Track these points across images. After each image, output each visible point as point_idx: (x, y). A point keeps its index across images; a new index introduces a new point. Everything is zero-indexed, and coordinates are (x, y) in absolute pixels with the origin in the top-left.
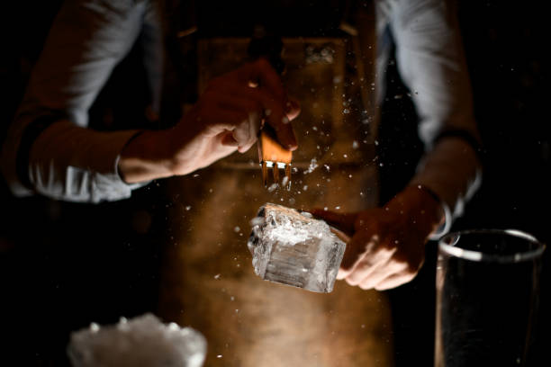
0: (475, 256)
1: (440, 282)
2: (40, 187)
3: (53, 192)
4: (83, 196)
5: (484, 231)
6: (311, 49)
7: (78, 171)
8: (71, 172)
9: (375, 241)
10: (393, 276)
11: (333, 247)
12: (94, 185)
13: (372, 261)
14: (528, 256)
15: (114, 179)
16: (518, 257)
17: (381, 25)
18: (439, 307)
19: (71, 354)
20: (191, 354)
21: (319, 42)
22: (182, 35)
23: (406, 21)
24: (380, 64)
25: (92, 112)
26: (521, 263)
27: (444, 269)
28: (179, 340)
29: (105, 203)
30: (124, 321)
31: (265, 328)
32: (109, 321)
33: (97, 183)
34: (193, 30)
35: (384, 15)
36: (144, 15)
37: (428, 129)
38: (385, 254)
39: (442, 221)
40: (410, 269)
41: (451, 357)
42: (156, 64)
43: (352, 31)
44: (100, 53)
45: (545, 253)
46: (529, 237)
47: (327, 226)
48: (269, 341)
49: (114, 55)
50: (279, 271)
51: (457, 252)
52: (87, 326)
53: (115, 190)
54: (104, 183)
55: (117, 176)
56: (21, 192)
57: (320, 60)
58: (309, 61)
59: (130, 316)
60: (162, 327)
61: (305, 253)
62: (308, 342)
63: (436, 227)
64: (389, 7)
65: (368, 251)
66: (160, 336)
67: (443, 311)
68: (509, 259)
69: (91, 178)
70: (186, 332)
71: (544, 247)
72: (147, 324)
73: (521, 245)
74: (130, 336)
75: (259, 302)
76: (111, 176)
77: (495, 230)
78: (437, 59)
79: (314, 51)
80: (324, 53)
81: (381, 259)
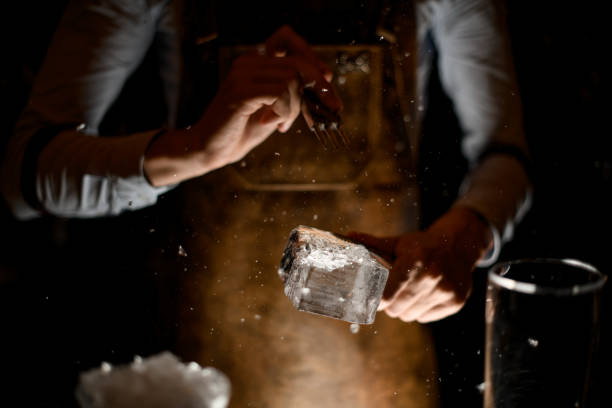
0: (528, 288)
3: (65, 208)
4: (102, 208)
5: (538, 260)
7: (96, 179)
8: (87, 181)
9: (418, 268)
10: (439, 307)
11: (374, 273)
12: (115, 193)
13: (415, 290)
14: (587, 288)
15: (139, 183)
16: (576, 290)
17: (422, 31)
18: (489, 345)
20: (213, 397)
22: (201, 41)
23: (450, 26)
24: (422, 74)
30: (139, 360)
31: (295, 369)
32: (122, 360)
33: (118, 190)
34: (214, 37)
35: (425, 19)
38: (430, 283)
39: (490, 246)
40: (457, 300)
44: (110, 62)
45: (607, 284)
46: (589, 267)
47: (367, 251)
48: (299, 382)
49: (126, 64)
50: (315, 300)
51: (509, 284)
52: (98, 365)
53: (139, 196)
54: (128, 190)
55: (142, 179)
57: (355, 70)
60: (180, 367)
61: (344, 280)
63: (484, 253)
64: (431, 10)
65: (411, 279)
66: (179, 377)
67: (493, 349)
68: (566, 292)
69: (111, 186)
70: (208, 372)
71: (605, 278)
72: (165, 364)
73: (580, 276)
76: (135, 179)
77: (550, 260)
78: (484, 68)
79: (348, 60)
80: (360, 62)
81: (425, 286)
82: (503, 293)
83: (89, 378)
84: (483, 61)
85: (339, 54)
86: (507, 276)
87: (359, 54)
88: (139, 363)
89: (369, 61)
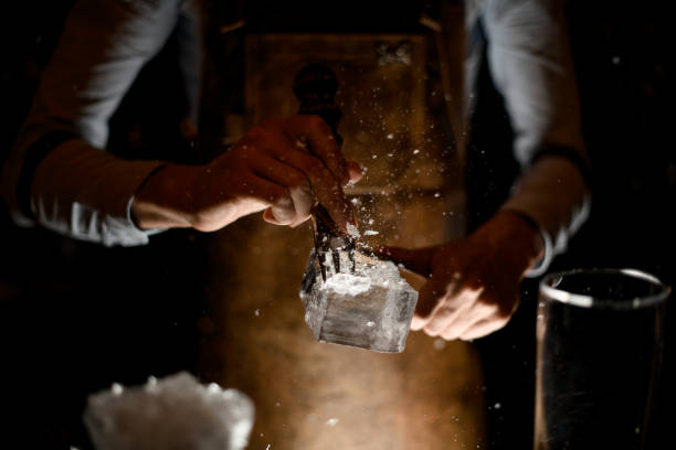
0: (584, 301)
2: (43, 220)
5: (595, 270)
6: (384, 48)
9: (456, 281)
12: (105, 228)
13: (455, 305)
14: (649, 301)
16: (637, 303)
17: (470, 19)
18: (540, 363)
19: (87, 421)
20: (235, 421)
21: (394, 39)
22: (226, 30)
23: (500, 13)
26: (641, 310)
28: (221, 404)
30: (153, 381)
31: (325, 390)
33: (107, 224)
34: (239, 25)
35: (475, 6)
36: (180, 4)
37: (524, 146)
38: (470, 295)
39: (541, 255)
40: (502, 313)
41: (555, 426)
42: (194, 65)
43: (434, 25)
44: (125, 51)
45: (672, 292)
46: (651, 278)
48: (330, 405)
49: (141, 54)
51: (563, 296)
52: (108, 387)
53: (129, 234)
54: (116, 227)
55: (130, 220)
57: (394, 61)
58: (381, 63)
59: (161, 376)
60: (200, 389)
62: (379, 408)
63: (533, 262)
65: (449, 293)
66: (197, 399)
69: (101, 219)
70: (230, 395)
71: (669, 290)
72: (182, 385)
73: (641, 287)
74: (160, 400)
75: (318, 359)
76: (122, 220)
77: (608, 270)
78: (538, 60)
79: (388, 51)
80: (400, 53)
81: (465, 300)
82: (556, 306)
83: (98, 401)
84: (537, 53)
85: (378, 44)
86: (560, 288)
87: (401, 44)
88: (153, 384)
89: (411, 51)
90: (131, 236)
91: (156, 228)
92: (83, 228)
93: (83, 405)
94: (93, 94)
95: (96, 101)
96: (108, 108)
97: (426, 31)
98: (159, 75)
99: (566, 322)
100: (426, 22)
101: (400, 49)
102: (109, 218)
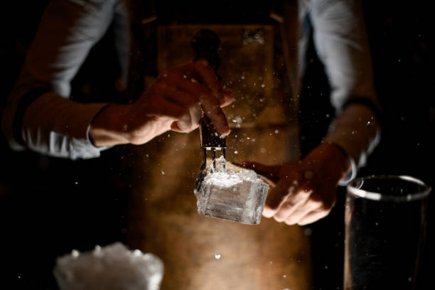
0: (375, 196)
1: (348, 217)
2: (31, 145)
5: (382, 176)
6: (246, 33)
7: (58, 135)
9: (295, 186)
10: (312, 213)
12: (71, 147)
13: (294, 201)
14: (417, 196)
15: (86, 143)
16: (409, 198)
17: (302, 15)
19: (56, 274)
20: (151, 274)
21: (253, 27)
22: (145, 22)
24: (302, 45)
25: (74, 83)
26: (412, 202)
27: (351, 207)
28: (142, 264)
29: (80, 160)
30: (98, 249)
32: (86, 248)
34: (154, 19)
35: (304, 5)
36: (115, 6)
37: (338, 97)
38: (304, 196)
39: (349, 170)
40: (325, 207)
43: (279, 19)
44: (81, 37)
45: (431, 194)
46: (419, 181)
49: (91, 38)
52: (70, 252)
53: (88, 151)
54: (79, 146)
55: (88, 140)
56: (17, 147)
57: (254, 42)
58: (245, 43)
59: (103, 245)
60: (128, 253)
62: (244, 265)
63: (345, 175)
65: (290, 193)
66: (127, 261)
68: (402, 199)
69: (69, 141)
70: (148, 257)
71: (430, 189)
72: (117, 251)
73: (412, 187)
74: (103, 261)
75: (205, 233)
76: (83, 140)
77: (391, 176)
79: (249, 35)
80: (257, 37)
81: (300, 199)
83: (63, 262)
84: (345, 36)
85: (243, 31)
87: (258, 30)
88: (98, 250)
89: (264, 35)
90: (89, 151)
91: (105, 146)
92: (57, 149)
93: (53, 264)
94: (60, 65)
95: (63, 69)
96: (70, 74)
97: (274, 22)
98: (102, 52)
99: (364, 210)
100: (275, 16)
101: (257, 34)
102: (75, 140)
